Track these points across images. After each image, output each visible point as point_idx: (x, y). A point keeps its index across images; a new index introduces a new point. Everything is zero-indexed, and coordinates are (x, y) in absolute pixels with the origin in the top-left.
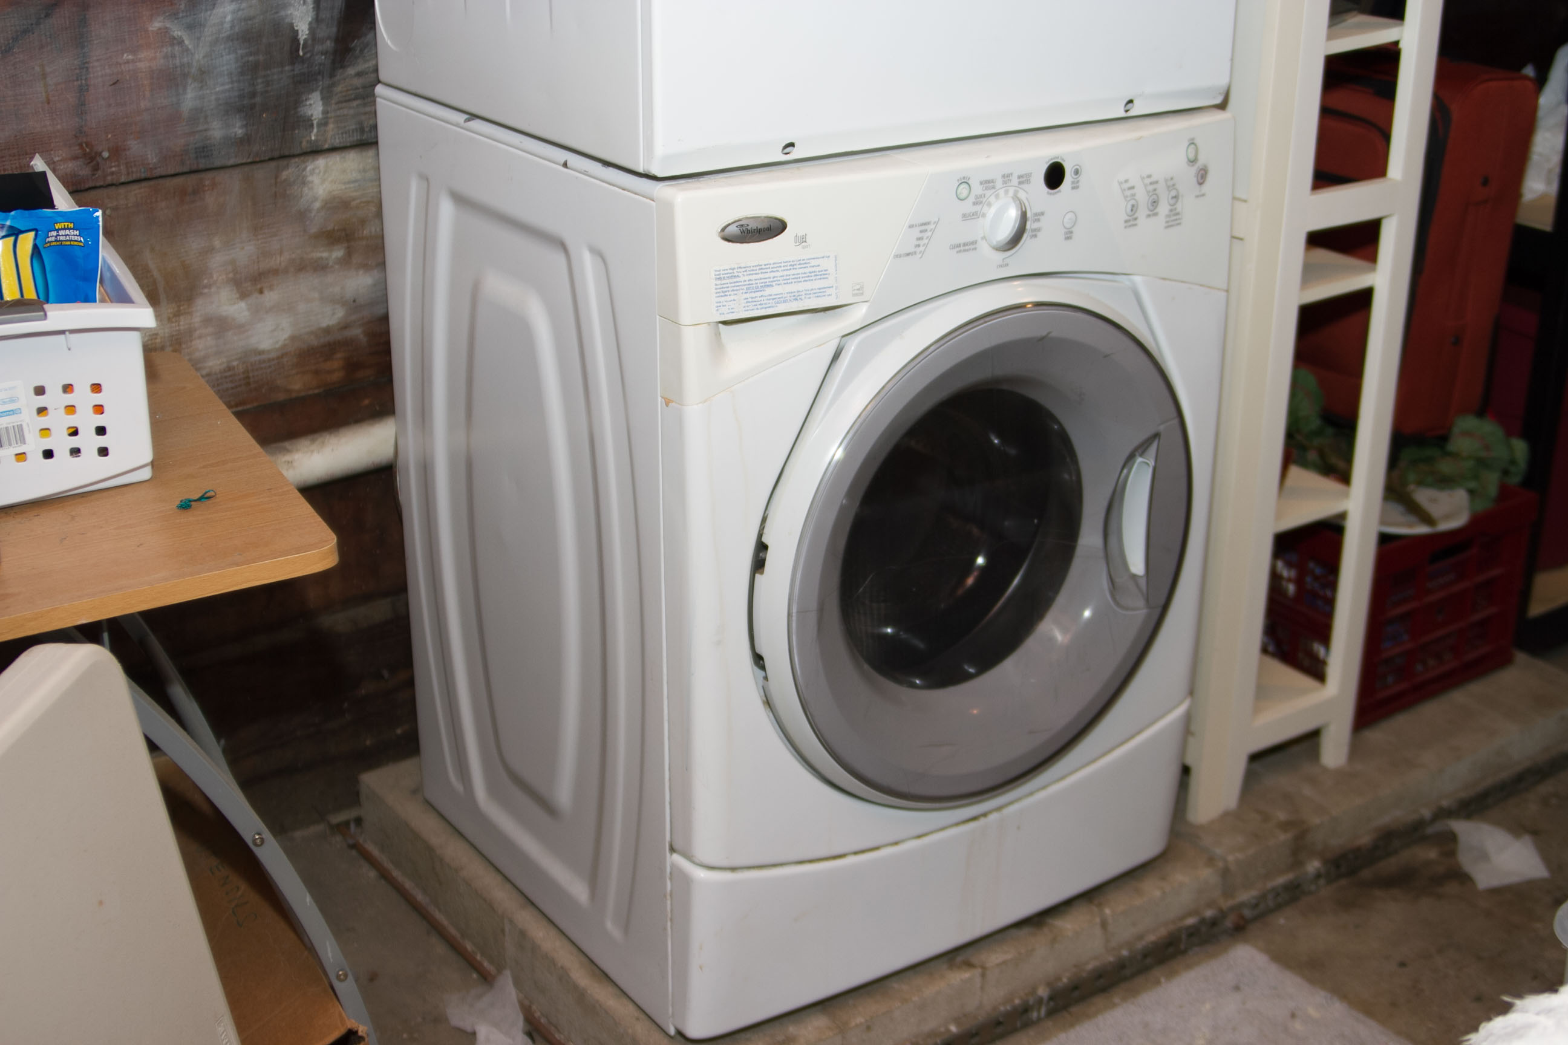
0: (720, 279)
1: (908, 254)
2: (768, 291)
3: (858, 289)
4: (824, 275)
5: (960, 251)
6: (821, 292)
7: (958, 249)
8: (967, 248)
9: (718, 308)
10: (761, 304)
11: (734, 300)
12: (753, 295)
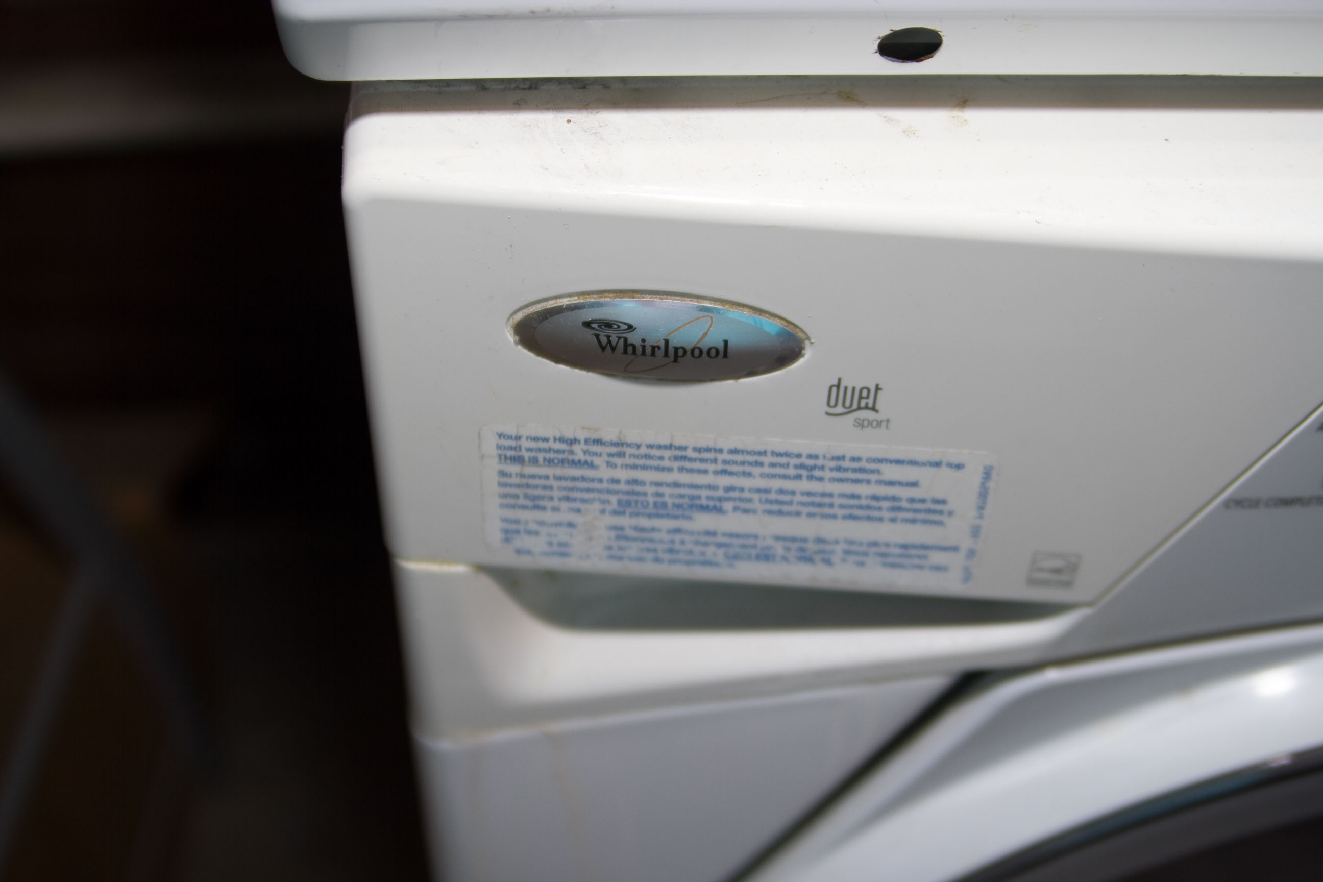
0: (516, 460)
2: (703, 521)
3: (1057, 571)
9: (508, 535)
10: (671, 551)
11: (571, 525)
12: (644, 522)
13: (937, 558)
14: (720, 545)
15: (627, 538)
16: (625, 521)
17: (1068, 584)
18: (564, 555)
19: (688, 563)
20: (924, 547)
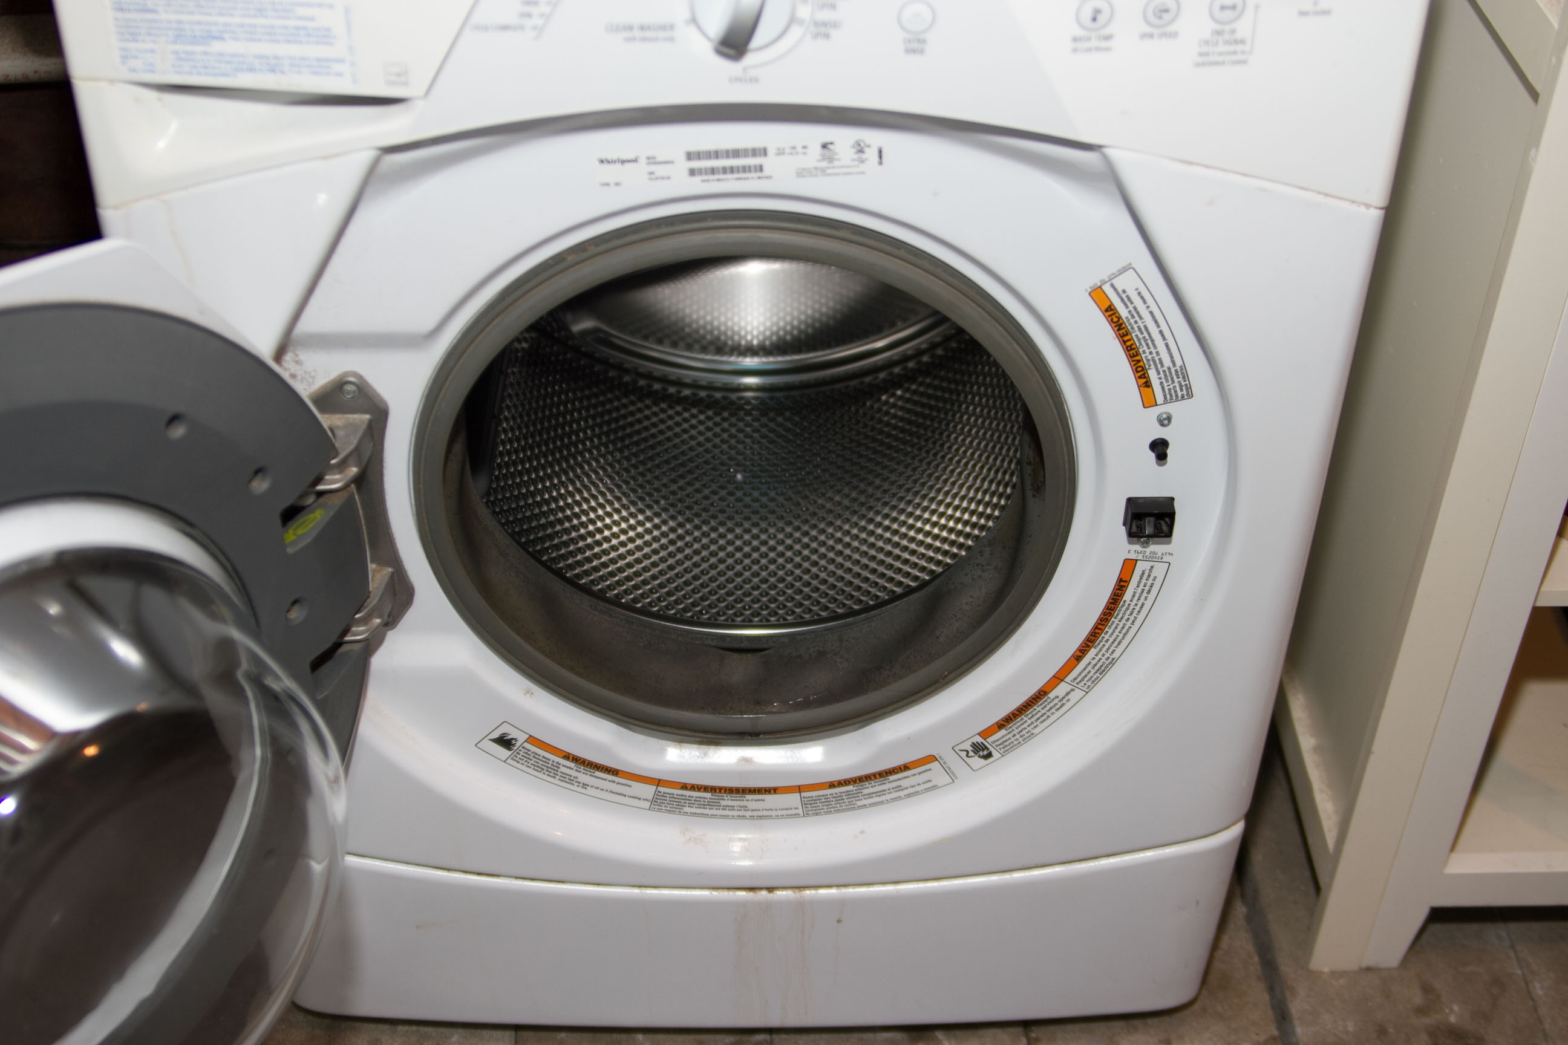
0: (121, 10)
1: (505, 28)
2: (217, 46)
3: (398, 75)
4: (325, 36)
5: (633, 39)
6: (321, 66)
7: (628, 34)
8: (648, 34)
9: (124, 58)
10: (206, 67)
11: (153, 51)
12: (189, 48)
13: (337, 67)
14: (227, 62)
15: (181, 59)
16: (179, 47)
17: (406, 84)
18: (153, 72)
19: (214, 75)
20: (327, 60)
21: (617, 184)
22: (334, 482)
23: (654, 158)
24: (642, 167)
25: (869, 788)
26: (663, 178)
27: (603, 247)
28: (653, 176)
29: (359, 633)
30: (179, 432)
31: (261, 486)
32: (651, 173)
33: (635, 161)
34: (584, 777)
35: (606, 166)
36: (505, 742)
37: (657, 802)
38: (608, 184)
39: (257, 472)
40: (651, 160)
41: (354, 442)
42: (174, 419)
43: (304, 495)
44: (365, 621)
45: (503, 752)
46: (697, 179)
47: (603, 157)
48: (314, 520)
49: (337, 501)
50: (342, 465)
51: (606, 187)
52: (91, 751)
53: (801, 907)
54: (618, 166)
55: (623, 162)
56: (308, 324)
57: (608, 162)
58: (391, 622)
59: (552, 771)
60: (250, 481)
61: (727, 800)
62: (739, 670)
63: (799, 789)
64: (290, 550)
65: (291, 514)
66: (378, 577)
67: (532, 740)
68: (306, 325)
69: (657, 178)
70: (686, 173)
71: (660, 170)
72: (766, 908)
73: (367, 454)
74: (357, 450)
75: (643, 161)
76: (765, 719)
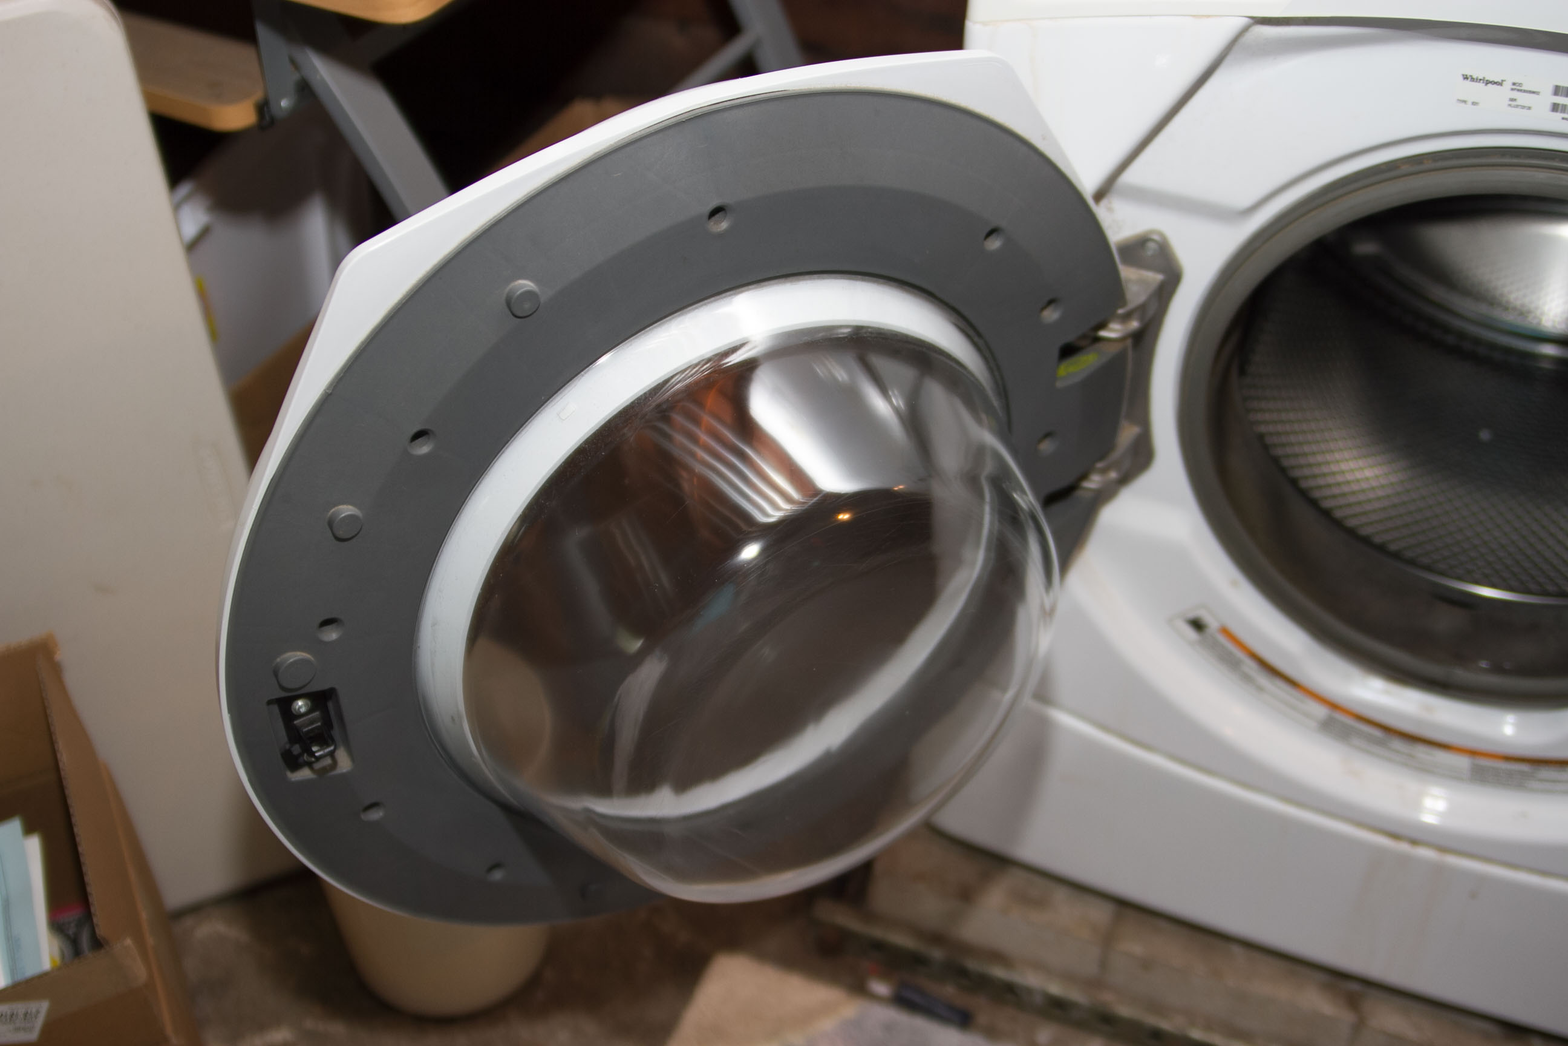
21: (1474, 104)
22: (1113, 332)
23: (1520, 85)
24: (1505, 92)
25: (1546, 773)
26: (1523, 107)
27: (1440, 164)
28: (1513, 103)
29: (1094, 482)
30: (994, 244)
31: (1051, 315)
32: (1512, 100)
33: (1500, 84)
34: (1263, 680)
35: (1468, 83)
36: (1197, 625)
37: (1328, 727)
38: (1465, 102)
39: (1051, 302)
40: (1516, 87)
41: (1142, 298)
42: (992, 232)
43: (1084, 337)
44: (1104, 471)
45: (1191, 633)
46: (1559, 115)
47: (1469, 73)
48: (1087, 362)
49: (1112, 350)
50: (1126, 317)
51: (1463, 105)
52: (844, 517)
53: (1439, 870)
54: (1481, 85)
55: (1488, 82)
56: (1131, 176)
57: (1473, 79)
58: (1125, 479)
59: (1233, 664)
60: (1043, 308)
61: (1397, 744)
62: (1445, 621)
63: (1473, 753)
64: (1059, 384)
65: (1068, 351)
66: (1127, 434)
67: (1225, 631)
68: (1130, 176)
69: (1517, 106)
70: (1549, 107)
71: (1523, 99)
72: (1404, 860)
73: (1151, 312)
74: (1142, 308)
75: (1508, 85)
76: (1460, 674)
